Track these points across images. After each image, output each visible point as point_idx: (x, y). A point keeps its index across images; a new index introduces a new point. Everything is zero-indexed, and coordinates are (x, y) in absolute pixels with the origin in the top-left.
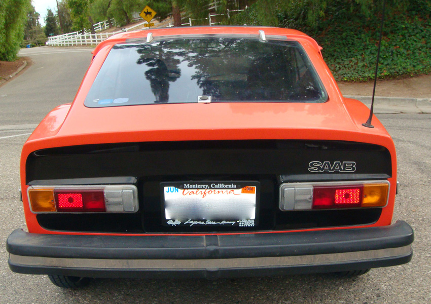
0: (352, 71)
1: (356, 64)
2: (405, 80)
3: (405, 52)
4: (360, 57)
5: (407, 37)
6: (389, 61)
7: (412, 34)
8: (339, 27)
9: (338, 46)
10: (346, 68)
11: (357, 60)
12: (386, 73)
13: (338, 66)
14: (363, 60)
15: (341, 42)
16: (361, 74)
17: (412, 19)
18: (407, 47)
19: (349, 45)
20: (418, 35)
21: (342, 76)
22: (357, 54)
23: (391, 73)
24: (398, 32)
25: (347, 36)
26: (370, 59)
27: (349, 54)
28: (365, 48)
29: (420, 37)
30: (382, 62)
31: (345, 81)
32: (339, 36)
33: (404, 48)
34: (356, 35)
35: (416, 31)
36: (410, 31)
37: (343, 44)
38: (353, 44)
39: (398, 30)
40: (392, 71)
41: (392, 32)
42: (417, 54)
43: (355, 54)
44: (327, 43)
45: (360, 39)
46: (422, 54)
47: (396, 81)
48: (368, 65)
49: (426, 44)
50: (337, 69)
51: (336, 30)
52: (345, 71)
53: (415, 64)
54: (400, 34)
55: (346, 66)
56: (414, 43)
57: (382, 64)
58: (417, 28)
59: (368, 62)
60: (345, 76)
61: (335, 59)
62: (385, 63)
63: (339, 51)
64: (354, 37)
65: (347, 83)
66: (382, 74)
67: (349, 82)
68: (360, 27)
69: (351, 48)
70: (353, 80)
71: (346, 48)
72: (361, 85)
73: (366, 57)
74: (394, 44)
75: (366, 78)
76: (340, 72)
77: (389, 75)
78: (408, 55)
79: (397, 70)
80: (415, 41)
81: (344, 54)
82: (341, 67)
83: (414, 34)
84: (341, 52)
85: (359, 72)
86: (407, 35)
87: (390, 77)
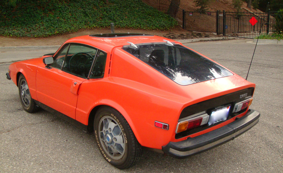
0: (39, 32)
1: (40, 27)
2: (67, 35)
3: (64, 20)
4: (41, 24)
5: (62, 12)
6: (57, 26)
7: (64, 10)
8: (23, 6)
9: (26, 17)
10: (34, 30)
11: (39, 25)
12: (57, 32)
13: (29, 29)
14: (43, 25)
15: (27, 15)
16: (43, 33)
17: (62, 2)
18: (64, 18)
19: (33, 17)
20: (67, 11)
21: (33, 35)
22: (39, 22)
23: (60, 32)
24: (57, 9)
25: (30, 12)
26: (47, 24)
27: (34, 22)
28: (42, 18)
29: (68, 12)
30: (53, 26)
31: (35, 37)
32: (26, 12)
33: (63, 18)
34: (35, 11)
35: (66, 9)
36: (63, 9)
37: (29, 16)
38: (34, 16)
39: (57, 8)
40: (60, 31)
41: (53, 9)
42: (69, 21)
43: (37, 22)
44: (19, 15)
45: (37, 13)
46: (72, 21)
47: (63, 36)
48: (46, 28)
49: (72, 15)
50: (29, 30)
51: (22, 8)
52: (35, 32)
53: (70, 27)
54: (58, 10)
55: (34, 29)
56: (67, 16)
57: (54, 27)
58: (65, 7)
59: (46, 27)
60: (35, 34)
61: (26, 25)
62: (55, 27)
63: (28, 20)
64: (34, 12)
65: (37, 39)
66: (55, 33)
67: (38, 38)
68: (35, 6)
69: (34, 18)
70: (40, 37)
71: (32, 19)
72: (45, 39)
73: (44, 23)
74: (57, 16)
75: (47, 35)
76: (32, 32)
77: (59, 33)
78: (65, 21)
79: (62, 30)
80: (67, 14)
81: (31, 22)
82: (31, 29)
83: (65, 10)
84: (29, 20)
85: (42, 32)
86: (62, 11)
87: (59, 34)
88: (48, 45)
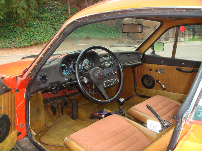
0: (18, 43)
1: (19, 40)
2: (41, 45)
3: (38, 34)
4: (20, 37)
5: (37, 28)
6: (33, 38)
7: (38, 27)
8: (5, 24)
9: (8, 33)
10: (14, 42)
11: (19, 38)
12: (33, 43)
13: (10, 42)
14: (21, 38)
15: (9, 31)
16: (22, 44)
17: (36, 21)
18: (38, 32)
19: (13, 32)
20: (40, 27)
21: (14, 46)
22: (18, 36)
23: (35, 43)
24: (32, 26)
25: (11, 28)
26: (24, 37)
27: (14, 36)
28: (21, 33)
29: (41, 28)
30: (30, 38)
31: (16, 48)
32: (7, 29)
33: (37, 32)
34: (15, 28)
35: (39, 26)
36: (37, 25)
37: (10, 32)
38: (14, 31)
39: (32, 25)
40: (35, 42)
41: (29, 26)
42: (42, 35)
43: (17, 36)
44: (2, 32)
45: (17, 29)
46: (44, 34)
47: (38, 46)
48: (24, 40)
49: (44, 30)
50: (10, 43)
51: (4, 26)
52: (15, 43)
53: (43, 39)
54: (33, 27)
55: (14, 41)
56: (40, 30)
57: (30, 39)
58: (39, 24)
59: (24, 39)
60: (15, 45)
61: (8, 39)
62: (31, 39)
63: (9, 35)
64: (14, 28)
65: (17, 49)
66: (32, 44)
67: (18, 48)
68: (15, 24)
69: (14, 33)
70: (19, 47)
71: (12, 33)
72: (23, 49)
73: (22, 37)
74: (32, 31)
75: (25, 46)
76: (13, 44)
77: (34, 44)
78: (39, 35)
79: (37, 41)
80: (40, 29)
81: (12, 36)
82: (12, 42)
83: (38, 26)
84: (10, 35)
85: (21, 43)
86: (36, 27)
87: (35, 45)
88: (26, 53)
